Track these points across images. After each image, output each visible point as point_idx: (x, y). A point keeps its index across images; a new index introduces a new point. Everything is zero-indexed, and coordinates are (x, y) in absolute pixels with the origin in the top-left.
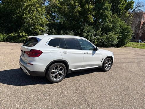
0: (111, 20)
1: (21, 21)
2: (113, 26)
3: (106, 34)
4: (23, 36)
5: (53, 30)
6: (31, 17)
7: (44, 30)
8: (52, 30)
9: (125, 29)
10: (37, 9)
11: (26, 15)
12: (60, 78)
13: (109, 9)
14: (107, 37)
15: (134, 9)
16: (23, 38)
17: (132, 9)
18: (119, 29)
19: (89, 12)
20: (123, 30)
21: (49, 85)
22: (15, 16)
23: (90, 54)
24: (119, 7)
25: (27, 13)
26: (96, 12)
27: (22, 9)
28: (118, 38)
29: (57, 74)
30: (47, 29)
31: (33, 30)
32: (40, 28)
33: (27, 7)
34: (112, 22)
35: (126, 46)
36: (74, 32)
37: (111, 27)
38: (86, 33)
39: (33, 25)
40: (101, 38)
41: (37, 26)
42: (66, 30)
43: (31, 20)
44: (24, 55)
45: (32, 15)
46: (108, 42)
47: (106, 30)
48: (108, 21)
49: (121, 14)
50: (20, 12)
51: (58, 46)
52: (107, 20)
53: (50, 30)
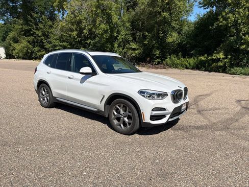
51: (49, 65)
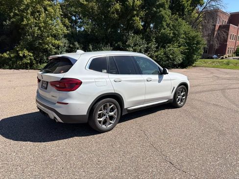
0: (170, 24)
1: (20, 31)
2: (174, 33)
3: (164, 47)
4: (24, 56)
5: (76, 43)
6: (36, 23)
7: (61, 45)
8: (73, 44)
9: (193, 38)
10: (46, 10)
11: (28, 19)
12: (111, 123)
13: (167, 6)
14: (166, 52)
15: (205, 5)
16: (25, 61)
17: (201, 5)
18: (183, 38)
19: (135, 12)
20: (189, 39)
21: (96, 136)
22: (8, 22)
23: (155, 80)
24: (182, 1)
25: (29, 16)
26: (145, 11)
27: (18, 9)
28: (182, 53)
29: (107, 117)
30: (65, 43)
31: (41, 45)
32: (53, 41)
33: (28, 6)
34: (172, 28)
35: (195, 66)
36: (111, 46)
37: (172, 35)
38: (132, 48)
39: (41, 37)
40: (156, 54)
41: (48, 39)
42: (98, 43)
43: (37, 28)
44: (46, 88)
45: (39, 20)
46: (168, 60)
47: (163, 41)
48: (166, 27)
49: (185, 15)
50: (15, 14)
52: (164, 24)
53: (70, 44)
